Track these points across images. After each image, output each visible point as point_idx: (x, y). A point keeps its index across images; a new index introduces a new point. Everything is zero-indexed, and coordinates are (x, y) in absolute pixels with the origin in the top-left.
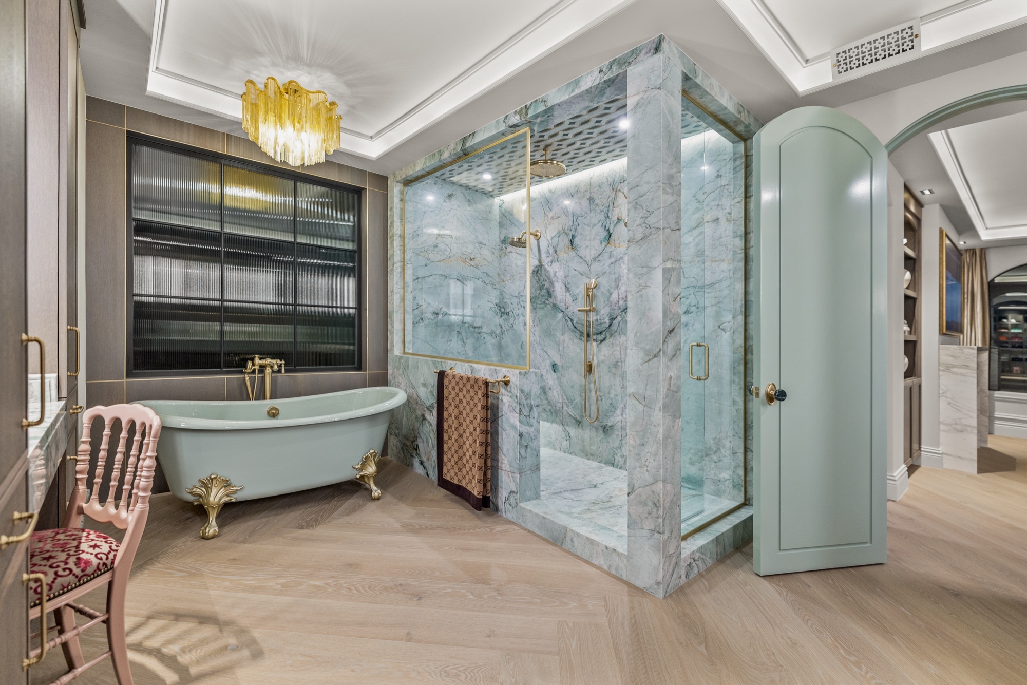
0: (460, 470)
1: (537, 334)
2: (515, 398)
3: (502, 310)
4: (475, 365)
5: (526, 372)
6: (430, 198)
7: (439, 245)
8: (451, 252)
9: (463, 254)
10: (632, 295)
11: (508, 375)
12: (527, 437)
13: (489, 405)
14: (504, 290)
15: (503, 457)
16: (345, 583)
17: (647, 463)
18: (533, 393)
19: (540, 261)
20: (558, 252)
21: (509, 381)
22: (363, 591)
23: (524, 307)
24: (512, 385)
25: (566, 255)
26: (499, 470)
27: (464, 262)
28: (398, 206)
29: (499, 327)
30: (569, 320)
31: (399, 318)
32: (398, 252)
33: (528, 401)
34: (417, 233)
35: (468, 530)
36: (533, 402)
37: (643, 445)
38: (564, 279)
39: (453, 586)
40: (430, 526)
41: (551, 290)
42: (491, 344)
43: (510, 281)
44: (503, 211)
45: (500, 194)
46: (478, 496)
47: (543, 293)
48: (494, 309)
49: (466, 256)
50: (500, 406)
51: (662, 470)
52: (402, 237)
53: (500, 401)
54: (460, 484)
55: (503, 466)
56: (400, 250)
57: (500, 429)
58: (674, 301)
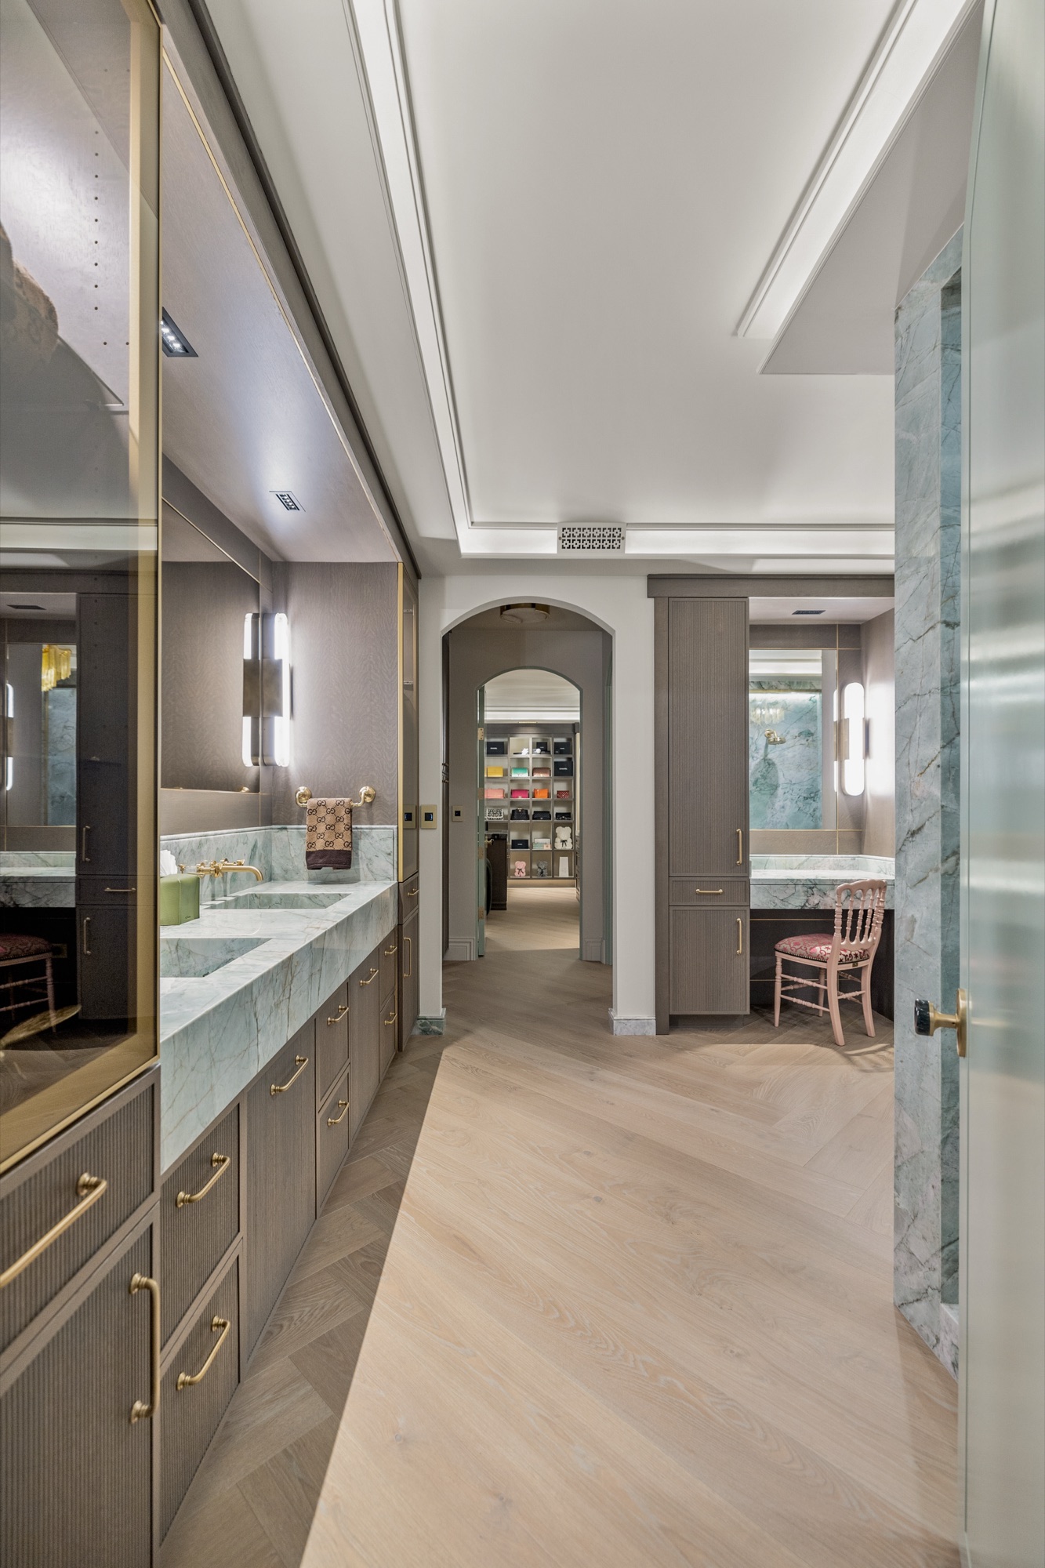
58: (921, 774)
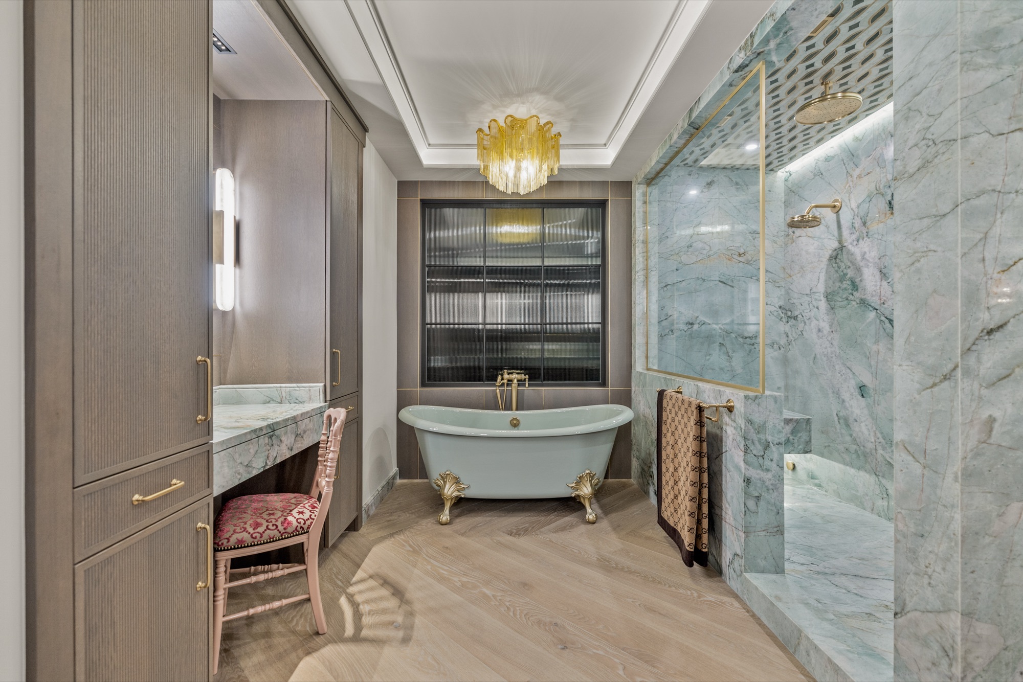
0: (676, 510)
1: (835, 343)
2: (739, 429)
3: (788, 314)
4: (700, 384)
5: (756, 397)
6: (693, 192)
7: (694, 244)
8: (711, 250)
9: (728, 249)
10: (901, 271)
11: (732, 399)
12: (759, 485)
13: (704, 435)
14: (791, 287)
15: (728, 506)
16: (509, 601)
17: (930, 571)
18: (770, 425)
19: (840, 242)
20: (868, 223)
21: (733, 407)
22: (518, 617)
23: (818, 308)
24: (737, 413)
25: (881, 225)
26: (723, 522)
27: (729, 260)
28: (641, 210)
29: (785, 336)
30: (887, 321)
31: (642, 331)
32: (641, 259)
33: (762, 436)
34: (666, 234)
35: (670, 586)
36: (770, 438)
37: (922, 536)
38: (877, 261)
39: (608, 649)
40: (628, 568)
41: (857, 280)
42: (772, 358)
43: (799, 275)
44: (790, 186)
45: (782, 164)
46: (688, 548)
47: (845, 286)
48: (776, 313)
49: (733, 252)
50: (724, 438)
51: (959, 592)
52: (645, 242)
53: (724, 432)
54: (675, 527)
55: (727, 517)
56: (643, 257)
57: (724, 468)
58: (1003, 271)
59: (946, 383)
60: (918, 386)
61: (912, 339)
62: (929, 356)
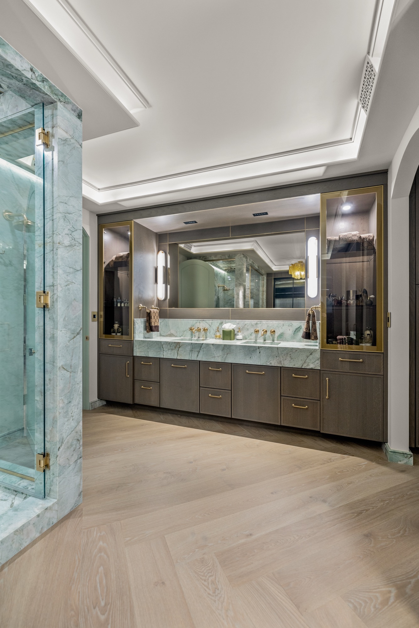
59: (78, 336)
60: (68, 339)
61: (66, 319)
62: (73, 326)
